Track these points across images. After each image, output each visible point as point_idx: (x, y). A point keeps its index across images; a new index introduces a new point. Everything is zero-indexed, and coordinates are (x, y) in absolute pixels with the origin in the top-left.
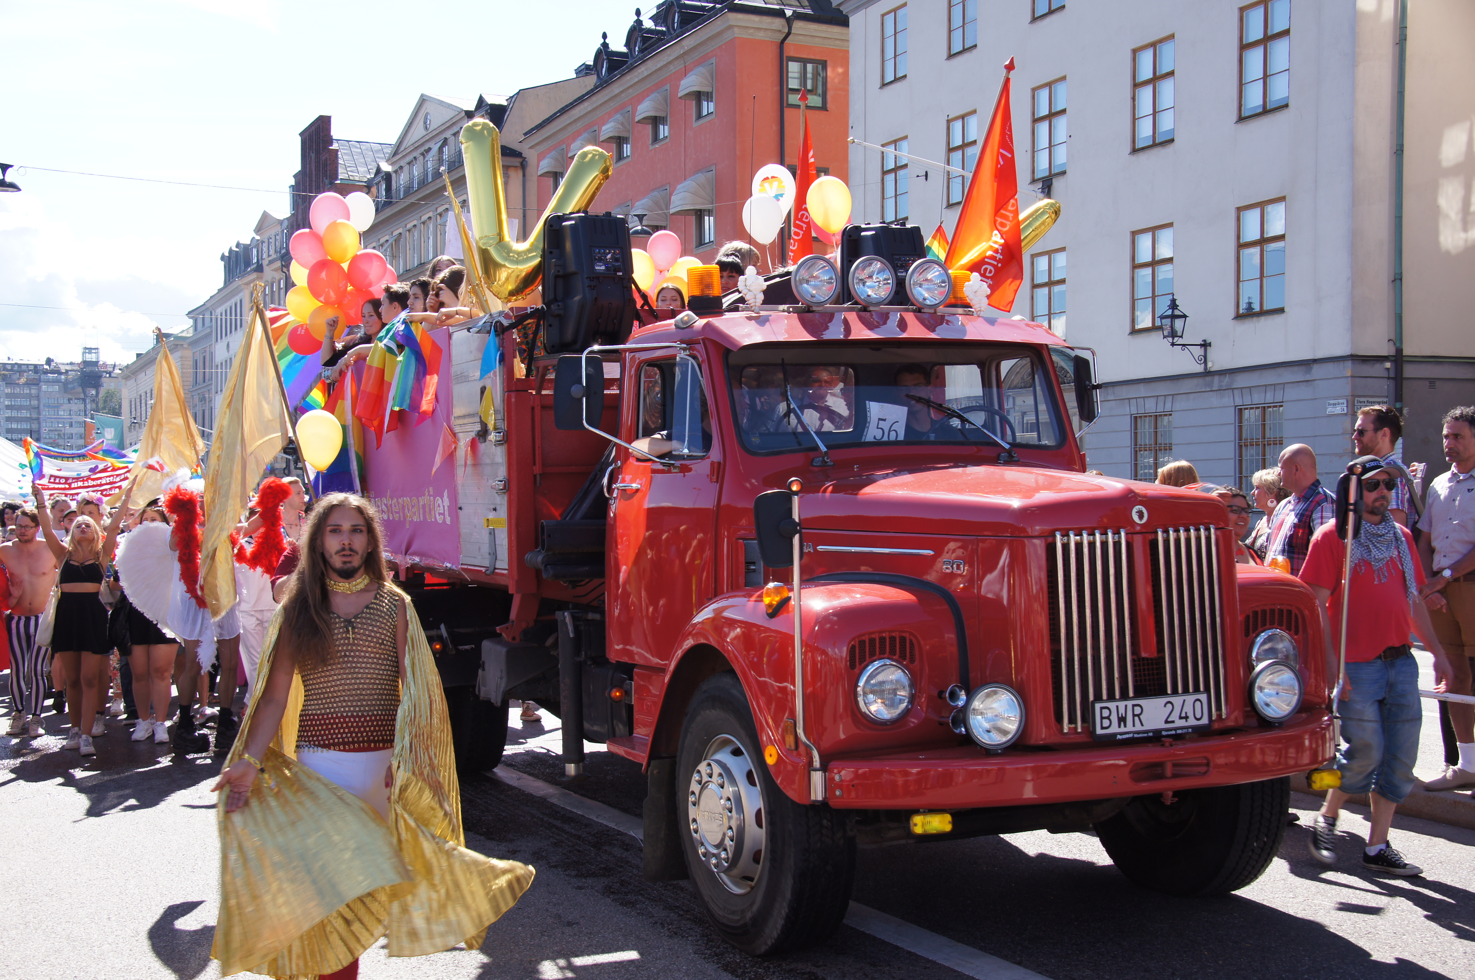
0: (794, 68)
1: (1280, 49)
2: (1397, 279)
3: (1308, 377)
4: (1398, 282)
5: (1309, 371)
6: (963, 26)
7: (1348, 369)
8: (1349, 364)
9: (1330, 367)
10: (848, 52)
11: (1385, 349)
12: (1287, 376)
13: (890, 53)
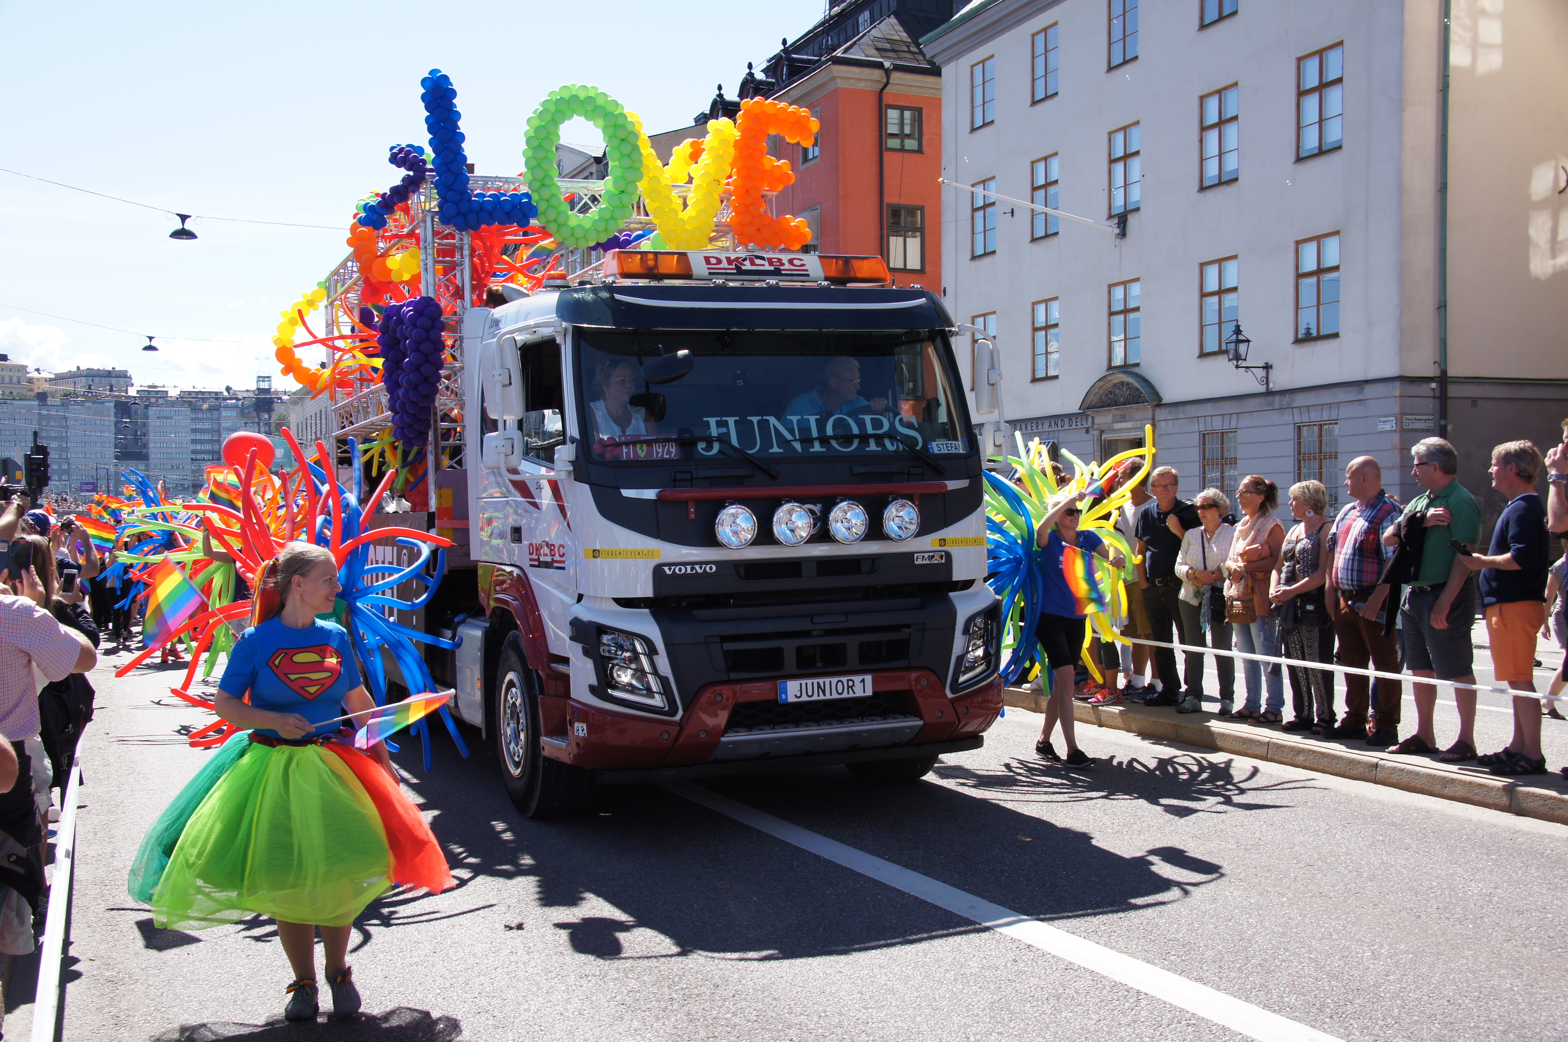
0: (893, 115)
1: (1334, 95)
2: (1442, 307)
3: (1360, 397)
4: (1442, 309)
5: (1361, 391)
6: (1045, 76)
7: (1396, 389)
8: (1397, 384)
9: (1380, 387)
10: (940, 99)
11: (1430, 371)
12: (1342, 395)
13: (979, 101)
